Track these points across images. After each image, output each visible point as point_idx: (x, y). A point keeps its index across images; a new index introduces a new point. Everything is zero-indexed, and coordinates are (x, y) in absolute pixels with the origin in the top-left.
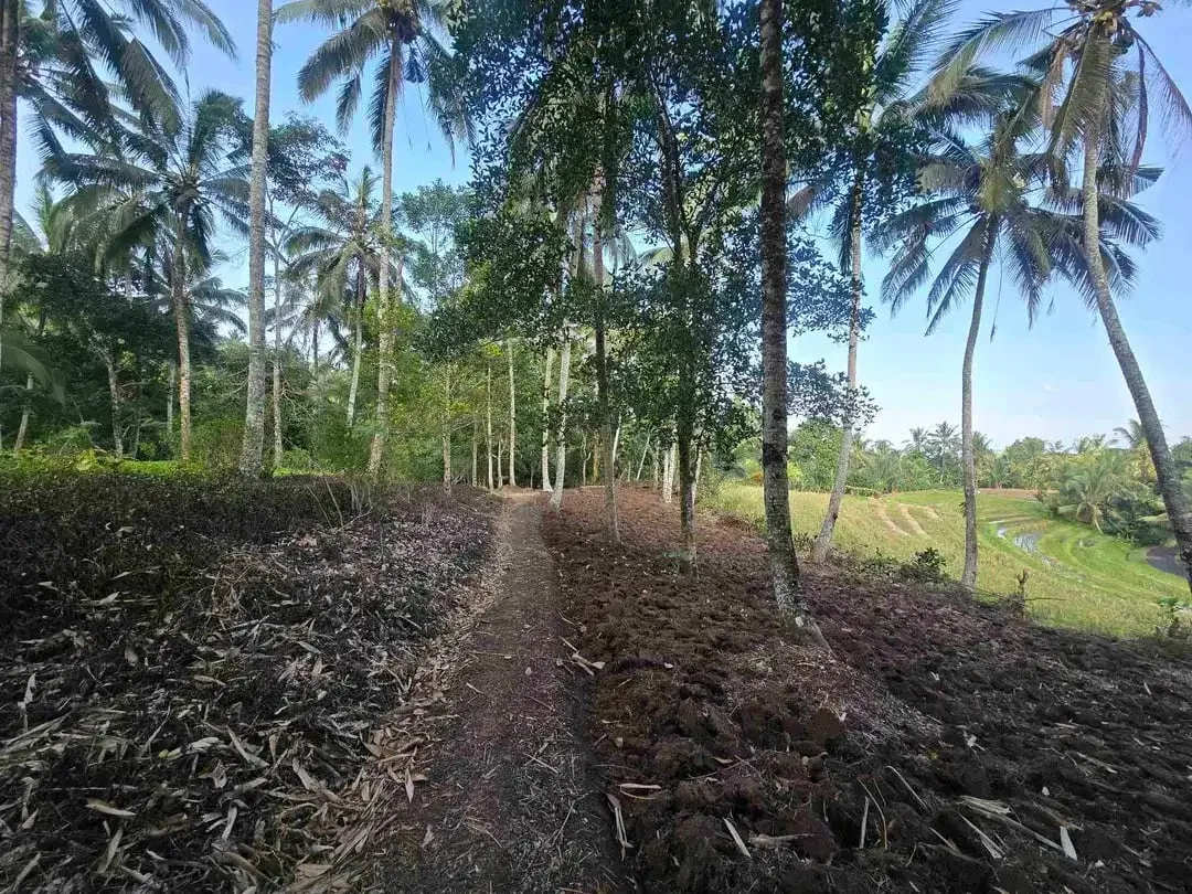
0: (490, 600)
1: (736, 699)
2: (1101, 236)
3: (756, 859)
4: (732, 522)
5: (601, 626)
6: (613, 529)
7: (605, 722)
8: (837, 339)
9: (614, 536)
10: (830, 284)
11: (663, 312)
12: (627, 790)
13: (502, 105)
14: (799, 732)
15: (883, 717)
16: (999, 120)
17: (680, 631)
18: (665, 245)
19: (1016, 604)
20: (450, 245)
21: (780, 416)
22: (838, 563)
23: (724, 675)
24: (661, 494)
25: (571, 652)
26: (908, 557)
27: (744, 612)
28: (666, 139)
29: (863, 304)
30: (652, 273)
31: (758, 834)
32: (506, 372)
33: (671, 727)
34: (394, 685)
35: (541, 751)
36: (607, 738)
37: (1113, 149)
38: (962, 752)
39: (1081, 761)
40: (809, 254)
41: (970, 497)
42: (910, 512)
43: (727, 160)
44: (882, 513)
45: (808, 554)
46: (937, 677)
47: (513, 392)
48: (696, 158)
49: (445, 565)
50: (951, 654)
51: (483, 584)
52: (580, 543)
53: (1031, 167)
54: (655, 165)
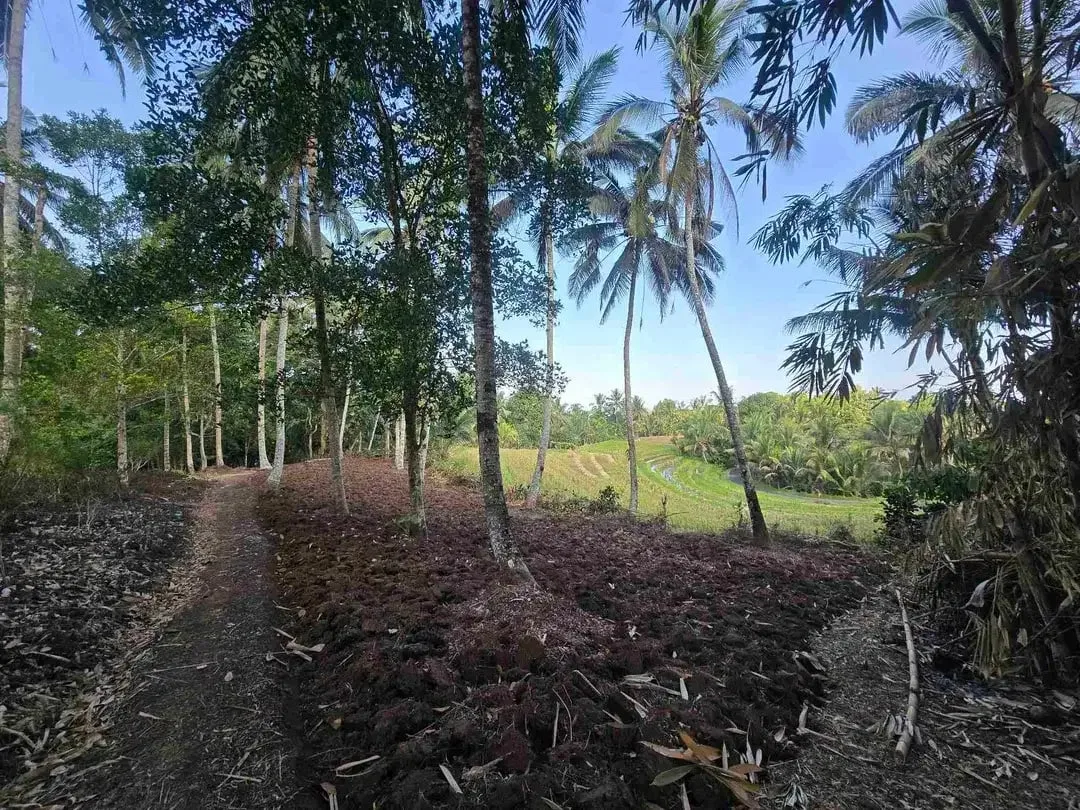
0: (181, 603)
1: (455, 648)
2: (696, 264)
3: (467, 793)
4: (461, 481)
5: (323, 606)
6: (341, 503)
7: (322, 707)
8: (537, 323)
9: (342, 509)
10: (529, 279)
11: (386, 289)
12: (344, 772)
13: (189, 46)
14: (510, 663)
15: (574, 629)
16: (639, 171)
17: (408, 593)
18: (385, 226)
19: (661, 520)
20: (120, 189)
21: (490, 388)
22: (546, 506)
23: (446, 626)
24: (393, 461)
25: (286, 640)
26: (593, 495)
27: (469, 563)
28: (383, 126)
29: (555, 296)
30: (373, 251)
31: (470, 768)
32: (207, 340)
33: (392, 693)
34: (18, 746)
35: (239, 765)
36: (324, 723)
37: (699, 208)
38: (625, 642)
39: (694, 625)
40: (512, 253)
41: (632, 446)
42: (597, 459)
43: (441, 160)
44: (578, 461)
45: (523, 502)
46: (612, 586)
47: (217, 363)
48: (414, 151)
49: (114, 572)
50: (623, 565)
51: (172, 586)
52: (302, 521)
53: (659, 209)
54: (373, 149)
